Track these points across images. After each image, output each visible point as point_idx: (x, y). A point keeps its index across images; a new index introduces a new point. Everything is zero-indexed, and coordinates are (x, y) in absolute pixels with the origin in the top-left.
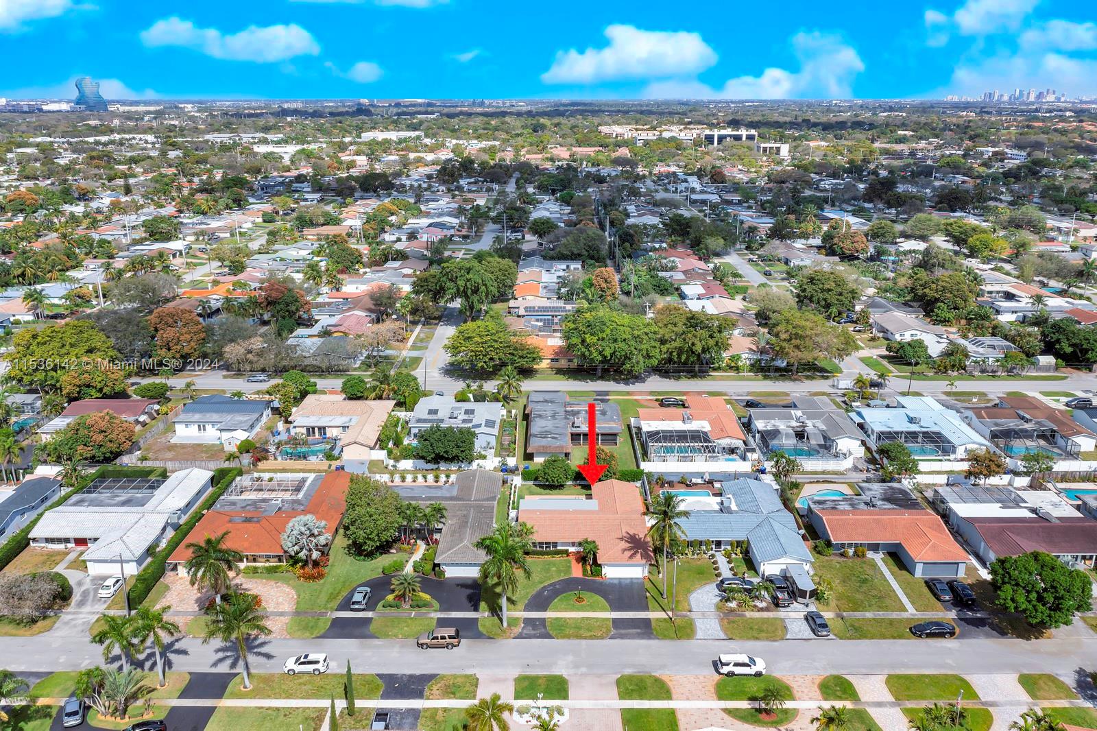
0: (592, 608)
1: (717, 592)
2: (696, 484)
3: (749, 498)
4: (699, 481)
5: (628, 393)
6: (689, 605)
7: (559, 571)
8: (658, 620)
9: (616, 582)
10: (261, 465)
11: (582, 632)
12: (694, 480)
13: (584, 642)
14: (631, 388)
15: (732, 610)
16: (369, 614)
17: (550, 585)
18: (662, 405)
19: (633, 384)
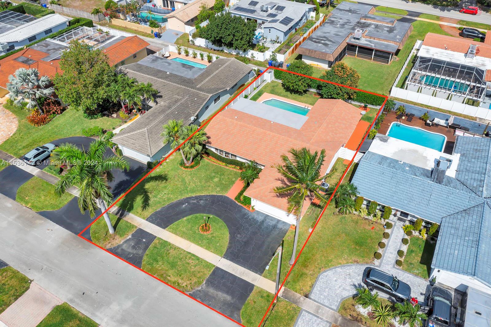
0: (209, 245)
1: (358, 279)
2: (437, 125)
3: (478, 165)
4: (442, 122)
5: (438, 18)
6: (312, 286)
7: (219, 184)
8: (261, 292)
9: (260, 219)
10: (115, 22)
11: (171, 272)
12: (436, 120)
13: (162, 286)
14: (445, 14)
15: (357, 319)
16: (34, 171)
17: (196, 198)
18: (462, 35)
19: (449, 10)
